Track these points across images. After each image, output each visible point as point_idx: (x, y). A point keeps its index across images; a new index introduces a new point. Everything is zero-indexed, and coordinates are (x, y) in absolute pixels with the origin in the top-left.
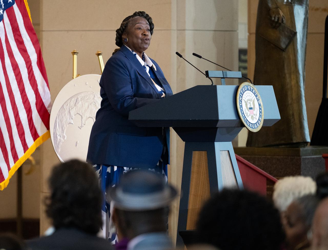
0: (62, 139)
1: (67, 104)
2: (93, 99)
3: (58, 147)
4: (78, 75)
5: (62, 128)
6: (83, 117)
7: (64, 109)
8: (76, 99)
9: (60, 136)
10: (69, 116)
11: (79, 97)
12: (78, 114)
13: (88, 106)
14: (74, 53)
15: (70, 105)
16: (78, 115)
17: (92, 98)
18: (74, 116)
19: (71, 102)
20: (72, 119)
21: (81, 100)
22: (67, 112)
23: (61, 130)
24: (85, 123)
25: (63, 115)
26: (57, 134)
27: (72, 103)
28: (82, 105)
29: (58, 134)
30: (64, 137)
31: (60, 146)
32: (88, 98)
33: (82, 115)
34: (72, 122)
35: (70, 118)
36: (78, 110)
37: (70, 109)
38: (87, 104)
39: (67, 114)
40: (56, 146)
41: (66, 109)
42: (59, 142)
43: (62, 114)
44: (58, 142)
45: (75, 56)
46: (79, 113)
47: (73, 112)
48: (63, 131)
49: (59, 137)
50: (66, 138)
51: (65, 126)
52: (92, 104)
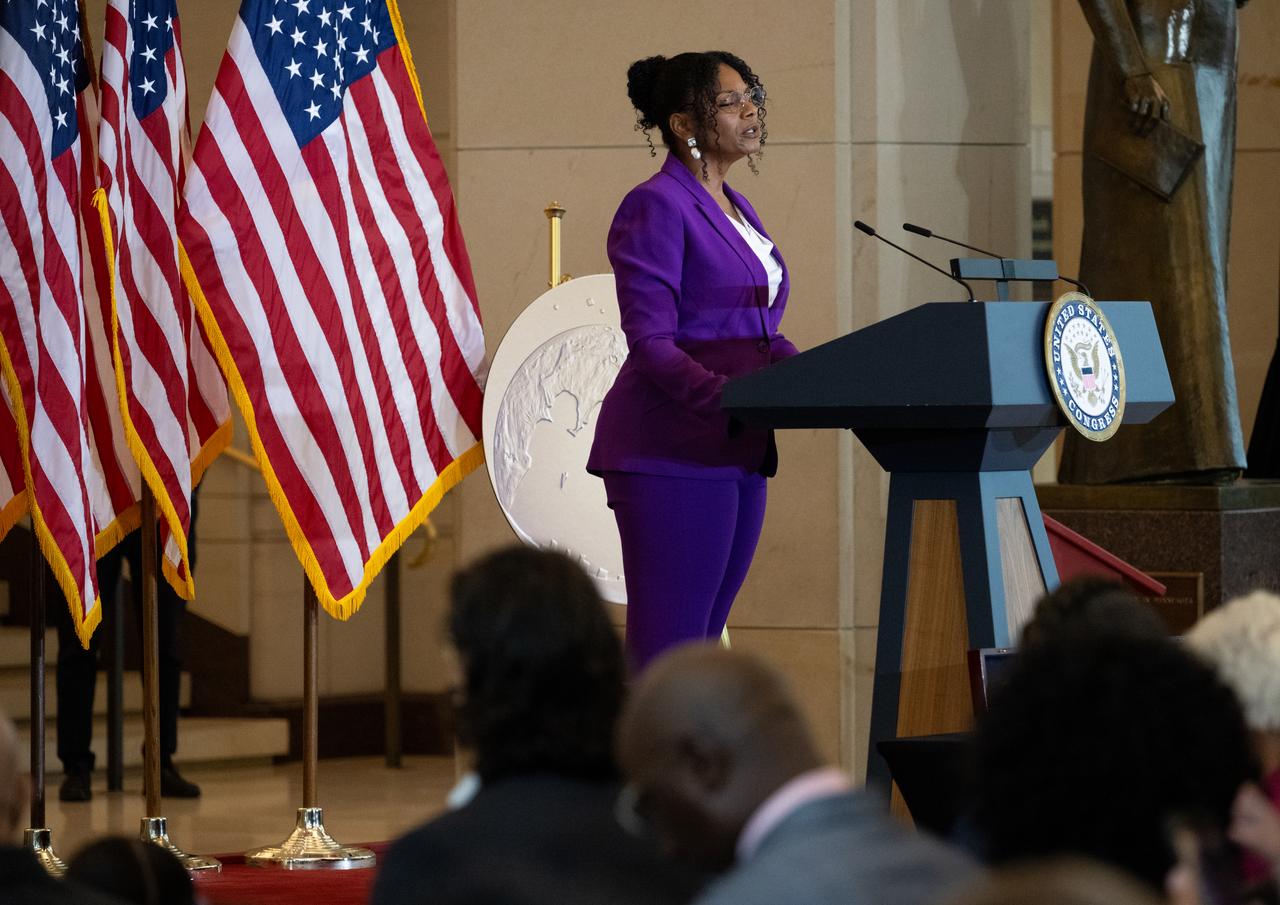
0: (519, 467)
1: (532, 363)
2: (611, 346)
3: (507, 489)
4: (565, 277)
5: (519, 434)
6: (581, 401)
7: (525, 378)
8: (558, 347)
9: (514, 459)
10: (538, 398)
11: (568, 342)
12: (564, 391)
13: (597, 368)
14: (552, 212)
15: (541, 365)
16: (564, 393)
17: (607, 344)
18: (553, 399)
19: (545, 357)
20: (550, 407)
21: (574, 352)
22: (532, 386)
23: (515, 440)
24: (587, 419)
25: (522, 395)
26: (504, 451)
27: (548, 361)
28: (579, 364)
29: (507, 451)
30: (525, 461)
31: (512, 489)
32: (593, 343)
33: (577, 395)
34: (550, 417)
35: (544, 406)
36: (565, 380)
37: (543, 376)
38: (591, 363)
39: (532, 393)
40: (501, 487)
41: (531, 377)
42: (510, 476)
43: (517, 393)
44: (506, 477)
45: (556, 221)
46: (568, 389)
47: (550, 387)
48: (521, 442)
49: (509, 462)
50: (529, 465)
51: (528, 427)
52: (607, 362)
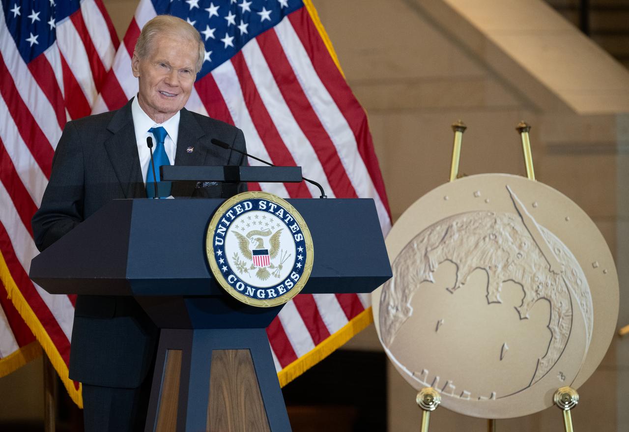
0: (401, 315)
1: (421, 239)
2: (492, 227)
3: (389, 332)
5: (404, 292)
6: (461, 267)
7: (413, 250)
8: (445, 227)
9: (397, 309)
10: (423, 266)
11: (454, 224)
12: (447, 259)
13: (477, 245)
15: (429, 240)
16: (448, 262)
17: (489, 225)
18: (436, 266)
19: (432, 235)
20: (433, 271)
21: (459, 231)
22: (419, 256)
23: (400, 295)
24: (465, 280)
25: (409, 262)
26: (388, 304)
27: (435, 238)
28: (462, 240)
29: (392, 303)
30: (407, 311)
31: (393, 331)
32: (477, 224)
33: (458, 262)
34: (432, 279)
35: (428, 270)
36: (449, 252)
37: (429, 249)
38: (473, 240)
39: (418, 261)
40: (383, 330)
41: (419, 249)
42: (392, 323)
43: (405, 261)
44: (389, 322)
46: (450, 258)
47: (434, 258)
48: (405, 297)
49: (393, 312)
50: (410, 314)
51: (412, 287)
52: (487, 239)
